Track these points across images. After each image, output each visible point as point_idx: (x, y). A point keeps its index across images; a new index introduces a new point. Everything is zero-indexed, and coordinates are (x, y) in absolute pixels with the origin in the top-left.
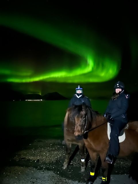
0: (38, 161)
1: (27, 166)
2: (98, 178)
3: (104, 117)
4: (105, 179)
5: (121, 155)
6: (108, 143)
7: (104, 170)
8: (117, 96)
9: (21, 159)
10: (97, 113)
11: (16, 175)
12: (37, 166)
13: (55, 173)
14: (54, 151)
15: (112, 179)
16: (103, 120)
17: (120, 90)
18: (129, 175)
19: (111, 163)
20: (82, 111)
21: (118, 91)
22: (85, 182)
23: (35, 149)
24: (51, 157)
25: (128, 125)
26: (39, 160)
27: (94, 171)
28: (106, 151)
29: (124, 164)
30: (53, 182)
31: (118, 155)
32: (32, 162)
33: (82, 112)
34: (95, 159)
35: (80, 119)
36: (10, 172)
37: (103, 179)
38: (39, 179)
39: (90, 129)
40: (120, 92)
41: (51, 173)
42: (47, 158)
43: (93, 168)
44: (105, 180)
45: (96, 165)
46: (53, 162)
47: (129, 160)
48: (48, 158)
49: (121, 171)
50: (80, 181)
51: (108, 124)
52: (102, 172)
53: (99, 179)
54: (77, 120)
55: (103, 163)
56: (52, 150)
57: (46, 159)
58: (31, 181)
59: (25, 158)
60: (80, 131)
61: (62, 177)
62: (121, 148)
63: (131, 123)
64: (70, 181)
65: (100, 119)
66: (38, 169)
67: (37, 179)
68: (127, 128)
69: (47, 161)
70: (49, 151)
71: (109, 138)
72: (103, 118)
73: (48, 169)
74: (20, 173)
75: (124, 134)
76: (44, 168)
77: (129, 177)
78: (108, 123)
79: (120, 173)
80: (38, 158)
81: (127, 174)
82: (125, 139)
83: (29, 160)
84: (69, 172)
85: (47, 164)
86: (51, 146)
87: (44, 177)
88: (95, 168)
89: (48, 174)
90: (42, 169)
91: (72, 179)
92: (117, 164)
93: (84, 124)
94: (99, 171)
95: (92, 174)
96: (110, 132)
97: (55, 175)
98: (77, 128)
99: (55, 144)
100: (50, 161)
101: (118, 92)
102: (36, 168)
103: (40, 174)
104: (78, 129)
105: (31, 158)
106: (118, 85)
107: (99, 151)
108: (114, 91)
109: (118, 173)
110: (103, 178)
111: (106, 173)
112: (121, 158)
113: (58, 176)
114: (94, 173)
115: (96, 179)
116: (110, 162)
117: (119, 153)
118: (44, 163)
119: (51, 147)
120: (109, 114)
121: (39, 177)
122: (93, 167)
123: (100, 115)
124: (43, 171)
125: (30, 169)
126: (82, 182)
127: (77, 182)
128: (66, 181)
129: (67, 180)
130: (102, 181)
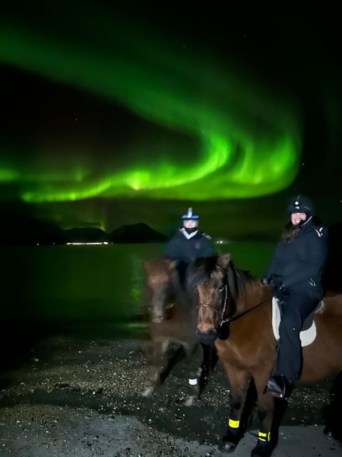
0: (100, 391)
1: (74, 405)
2: (247, 435)
3: (263, 284)
4: (264, 435)
5: (304, 377)
6: (273, 347)
7: (262, 416)
8: (294, 232)
9: (57, 388)
10: (247, 275)
11: (47, 427)
12: (98, 403)
13: (143, 423)
14: (139, 367)
15: (283, 436)
16: (261, 293)
17: (303, 216)
18: (324, 427)
19: (281, 396)
20: (216, 270)
21: (297, 218)
22: (217, 443)
23: (93, 364)
24: (131, 382)
25: (322, 303)
26: (101, 389)
27: (239, 417)
28: (269, 366)
29: (312, 400)
30: (137, 443)
31: (299, 378)
32: (85, 395)
33: (215, 274)
34: (242, 387)
35: (212, 290)
36: (32, 419)
37: (262, 437)
38: (104, 435)
39: (234, 316)
40: (302, 222)
41: (132, 422)
42: (121, 384)
43: (235, 410)
44: (266, 438)
45: (244, 401)
46: (136, 395)
47: (323, 390)
48: (124, 386)
49: (304, 417)
50: (205, 441)
51: (275, 301)
52: (258, 421)
53: (251, 436)
54: (204, 294)
55: (261, 397)
56: (134, 365)
57: (118, 388)
58: (83, 442)
59: (67, 385)
60: (213, 320)
61: (159, 430)
62: (305, 359)
63: (330, 298)
64: (179, 441)
65: (254, 290)
66: (101, 412)
67: (97, 437)
68: (321, 312)
69: (123, 394)
70: (127, 369)
71: (277, 337)
72: (261, 285)
73: (125, 412)
74: (56, 421)
75: (314, 325)
76: (114, 410)
77: (326, 432)
78: (274, 299)
79: (303, 423)
80: (100, 386)
81: (320, 423)
82: (317, 337)
83: (77, 390)
84: (177, 418)
85: (122, 400)
86: (131, 355)
87: (115, 432)
88: (241, 411)
89: (124, 425)
90: (111, 413)
91: (184, 438)
92: (295, 399)
93: (220, 302)
94: (250, 418)
95: (234, 424)
96: (279, 320)
97: (142, 427)
98: (204, 312)
99: (141, 351)
100: (129, 393)
101: (298, 222)
102: (95, 408)
103: (107, 424)
104: (206, 315)
105: (83, 385)
106: (297, 203)
107: (253, 368)
108: (289, 220)
109: (297, 423)
110: (261, 434)
111: (268, 422)
112: (304, 386)
113: (150, 428)
114: (238, 422)
115: (243, 436)
116: (279, 393)
117: (300, 373)
118: (115, 398)
119: (131, 359)
120: (276, 276)
121: (104, 432)
122: (236, 406)
123: (254, 280)
124: (113, 417)
125: (80, 412)
126: (208, 444)
127: (196, 443)
128: (169, 440)
129: (171, 439)
130: (259, 440)
